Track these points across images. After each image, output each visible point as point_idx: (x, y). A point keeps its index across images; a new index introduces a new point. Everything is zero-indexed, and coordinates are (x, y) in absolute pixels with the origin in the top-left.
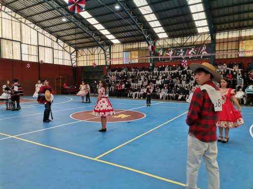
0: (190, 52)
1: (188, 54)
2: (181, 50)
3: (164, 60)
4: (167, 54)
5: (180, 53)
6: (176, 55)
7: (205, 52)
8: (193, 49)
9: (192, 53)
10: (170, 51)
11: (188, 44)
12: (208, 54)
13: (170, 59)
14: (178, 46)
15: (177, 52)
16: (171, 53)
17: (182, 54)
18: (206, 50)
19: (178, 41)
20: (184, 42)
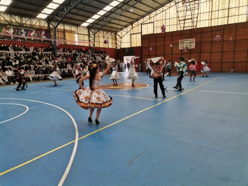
0: (32, 34)
1: (30, 36)
2: (23, 30)
3: (3, 38)
4: (7, 31)
5: (22, 33)
6: (17, 34)
7: (45, 37)
8: (34, 32)
9: (34, 35)
10: (10, 28)
11: (28, 26)
12: (47, 39)
13: (10, 37)
14: (18, 24)
15: (18, 32)
16: (11, 31)
17: (24, 35)
18: (45, 35)
19: (17, 19)
20: (24, 22)
